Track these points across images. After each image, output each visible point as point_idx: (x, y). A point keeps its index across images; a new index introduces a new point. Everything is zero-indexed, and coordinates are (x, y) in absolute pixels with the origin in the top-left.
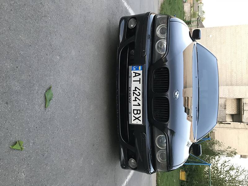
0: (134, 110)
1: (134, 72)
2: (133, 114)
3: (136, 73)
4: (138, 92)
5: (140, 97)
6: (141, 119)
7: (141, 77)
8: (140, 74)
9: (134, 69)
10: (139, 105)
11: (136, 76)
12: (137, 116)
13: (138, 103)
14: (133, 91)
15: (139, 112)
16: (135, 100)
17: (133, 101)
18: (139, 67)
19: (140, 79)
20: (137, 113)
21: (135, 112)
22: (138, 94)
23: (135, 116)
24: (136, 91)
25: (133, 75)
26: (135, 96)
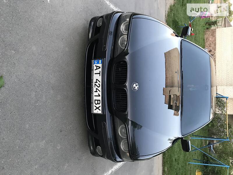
0: (95, 100)
1: (95, 66)
2: (94, 104)
3: (97, 66)
4: (99, 84)
5: (100, 89)
6: (100, 108)
7: (100, 69)
8: (100, 67)
9: (96, 62)
10: (99, 96)
11: (97, 69)
12: (98, 106)
13: (98, 94)
14: (95, 82)
15: (99, 103)
16: (96, 91)
17: (95, 92)
18: (100, 60)
19: (100, 71)
20: (98, 103)
21: (96, 102)
22: (99, 86)
23: (96, 105)
24: (97, 82)
25: (95, 68)
26: (96, 87)
